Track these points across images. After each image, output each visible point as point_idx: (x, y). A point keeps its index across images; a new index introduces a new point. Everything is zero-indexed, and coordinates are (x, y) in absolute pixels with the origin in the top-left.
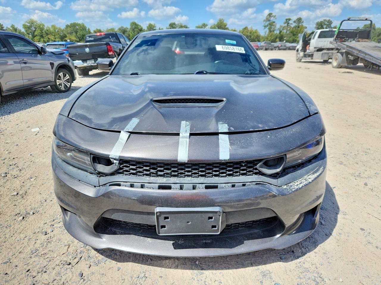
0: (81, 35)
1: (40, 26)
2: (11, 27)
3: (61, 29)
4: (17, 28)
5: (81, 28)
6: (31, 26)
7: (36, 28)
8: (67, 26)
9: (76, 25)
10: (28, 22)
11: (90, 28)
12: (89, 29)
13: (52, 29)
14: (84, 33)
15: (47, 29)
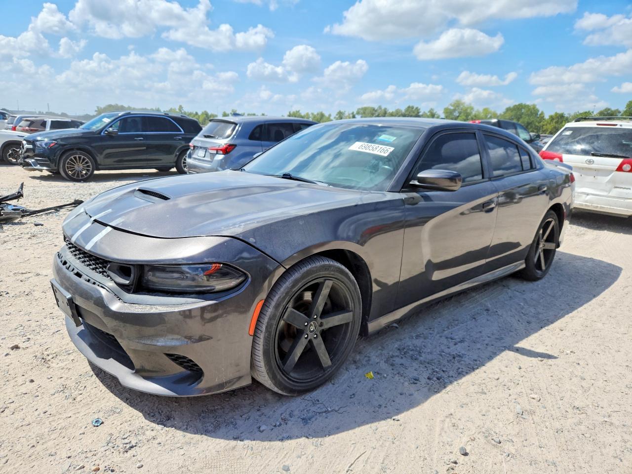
0: (526, 123)
1: (466, 110)
2: (429, 112)
3: (496, 114)
4: (436, 112)
5: (529, 113)
6: (454, 110)
7: (460, 113)
8: (508, 109)
9: (522, 108)
10: (453, 104)
11: (544, 112)
12: (542, 113)
13: (482, 114)
14: (532, 120)
15: (475, 114)
